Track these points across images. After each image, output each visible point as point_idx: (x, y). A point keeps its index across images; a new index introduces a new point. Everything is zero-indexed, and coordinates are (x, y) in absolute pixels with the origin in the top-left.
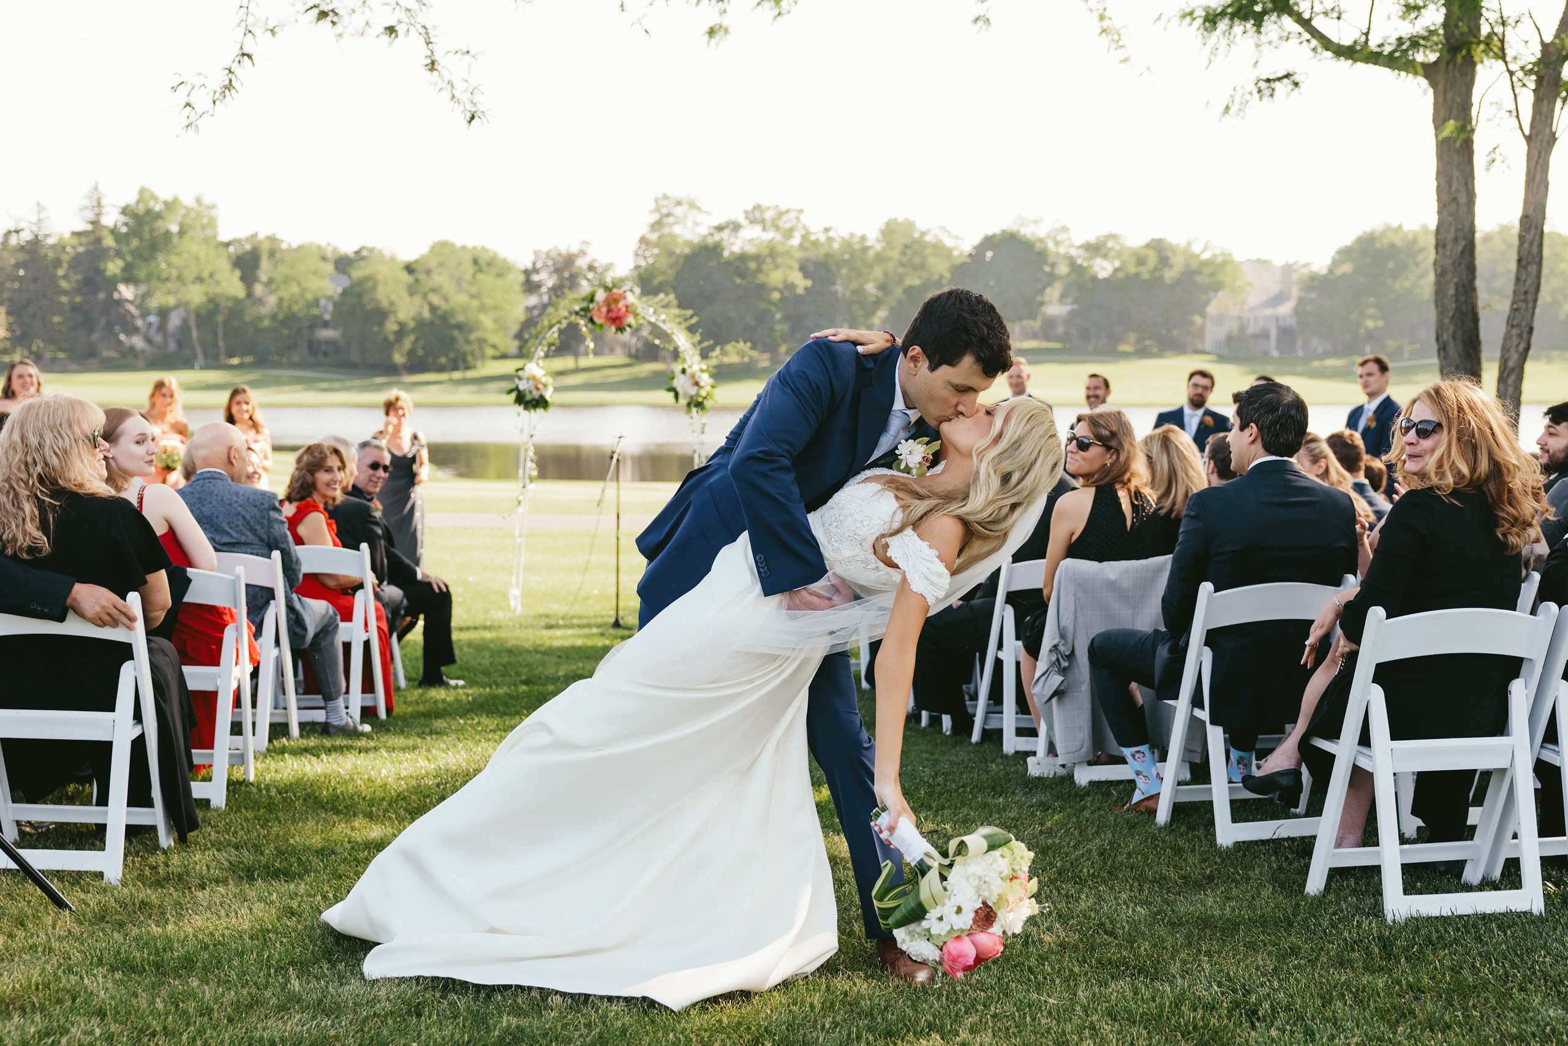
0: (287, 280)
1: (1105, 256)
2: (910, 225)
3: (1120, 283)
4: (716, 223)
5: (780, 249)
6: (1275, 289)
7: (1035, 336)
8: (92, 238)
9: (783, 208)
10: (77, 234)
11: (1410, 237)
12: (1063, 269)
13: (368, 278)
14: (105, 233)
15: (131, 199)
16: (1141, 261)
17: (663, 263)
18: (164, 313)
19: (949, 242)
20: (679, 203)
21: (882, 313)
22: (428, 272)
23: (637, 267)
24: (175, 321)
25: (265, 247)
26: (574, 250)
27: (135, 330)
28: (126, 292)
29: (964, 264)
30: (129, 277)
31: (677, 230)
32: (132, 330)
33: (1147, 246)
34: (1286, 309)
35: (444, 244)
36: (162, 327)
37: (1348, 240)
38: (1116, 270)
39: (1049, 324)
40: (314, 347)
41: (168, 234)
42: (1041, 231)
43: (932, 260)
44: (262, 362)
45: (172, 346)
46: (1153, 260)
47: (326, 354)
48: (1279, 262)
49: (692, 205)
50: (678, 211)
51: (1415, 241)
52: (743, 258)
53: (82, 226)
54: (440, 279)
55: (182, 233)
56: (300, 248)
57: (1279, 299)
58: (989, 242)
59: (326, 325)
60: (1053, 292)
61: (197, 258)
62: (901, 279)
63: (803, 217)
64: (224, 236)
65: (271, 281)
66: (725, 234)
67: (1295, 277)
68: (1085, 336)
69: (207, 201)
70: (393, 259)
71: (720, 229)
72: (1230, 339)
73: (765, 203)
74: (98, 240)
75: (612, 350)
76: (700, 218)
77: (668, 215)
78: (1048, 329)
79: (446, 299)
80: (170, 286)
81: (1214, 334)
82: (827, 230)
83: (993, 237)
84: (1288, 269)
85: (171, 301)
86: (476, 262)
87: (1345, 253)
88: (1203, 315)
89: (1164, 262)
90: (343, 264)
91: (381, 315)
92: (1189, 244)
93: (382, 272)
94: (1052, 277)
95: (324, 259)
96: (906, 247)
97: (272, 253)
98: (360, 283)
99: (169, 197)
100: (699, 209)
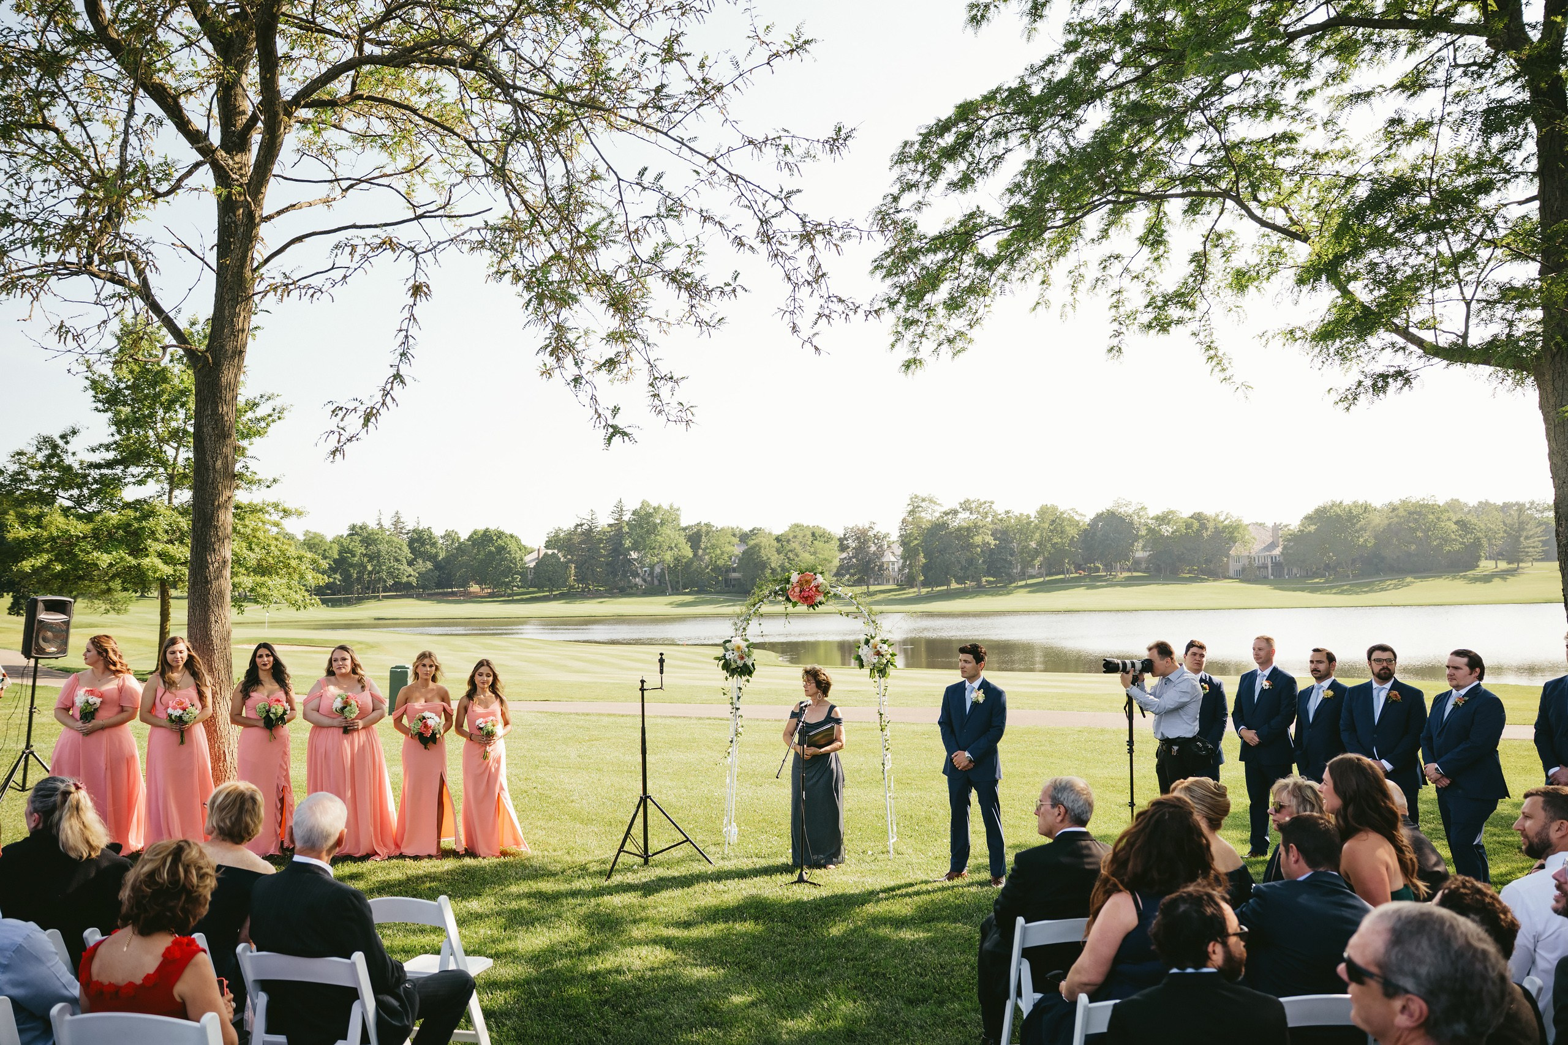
0: (713, 547)
1: (1168, 524)
2: (1055, 509)
3: (1177, 539)
4: (943, 510)
5: (980, 524)
6: (1270, 540)
7: (1129, 570)
8: (617, 527)
9: (982, 501)
10: (610, 525)
11: (1347, 509)
12: (1143, 532)
13: (756, 545)
14: (624, 524)
15: (638, 506)
16: (1188, 526)
17: (916, 533)
18: (652, 567)
19: (1077, 518)
20: (923, 500)
21: (1040, 559)
22: (788, 541)
23: (901, 536)
24: (657, 570)
25: (704, 529)
26: (867, 526)
27: (638, 575)
28: (634, 555)
29: (1086, 530)
30: (635, 547)
31: (923, 514)
32: (636, 574)
33: (1192, 517)
34: (1277, 551)
35: (797, 526)
36: (651, 573)
37: (1310, 510)
38: (1176, 531)
39: (1137, 563)
40: (727, 581)
41: (655, 526)
42: (1130, 512)
43: (1068, 528)
44: (701, 591)
45: (656, 582)
46: (1196, 525)
47: (734, 586)
48: (1270, 524)
49: (931, 501)
50: (923, 505)
51: (1350, 511)
52: (960, 529)
53: (612, 522)
54: (794, 545)
55: (662, 524)
56: (722, 529)
57: (1273, 545)
58: (1099, 517)
59: (734, 570)
60: (1139, 545)
61: (669, 536)
62: (1050, 540)
63: (994, 506)
64: (683, 524)
65: (707, 548)
66: (950, 517)
67: (1280, 532)
68: (1158, 569)
69: (675, 507)
70: (770, 534)
71: (946, 514)
72: (1244, 569)
73: (971, 499)
74: (622, 527)
75: (888, 581)
76: (936, 508)
77: (918, 507)
78: (1136, 565)
79: (797, 556)
80: (656, 552)
81: (1233, 567)
82: (1007, 512)
83: (1102, 514)
84: (1276, 528)
85: (656, 559)
86: (813, 534)
87: (1309, 518)
88: (1228, 556)
89: (1203, 526)
90: (744, 537)
91: (763, 565)
92: (1218, 515)
93: (764, 541)
94: (1137, 538)
95: (734, 535)
96: (1054, 521)
97: (707, 533)
98: (753, 547)
99: (656, 505)
100: (935, 503)
